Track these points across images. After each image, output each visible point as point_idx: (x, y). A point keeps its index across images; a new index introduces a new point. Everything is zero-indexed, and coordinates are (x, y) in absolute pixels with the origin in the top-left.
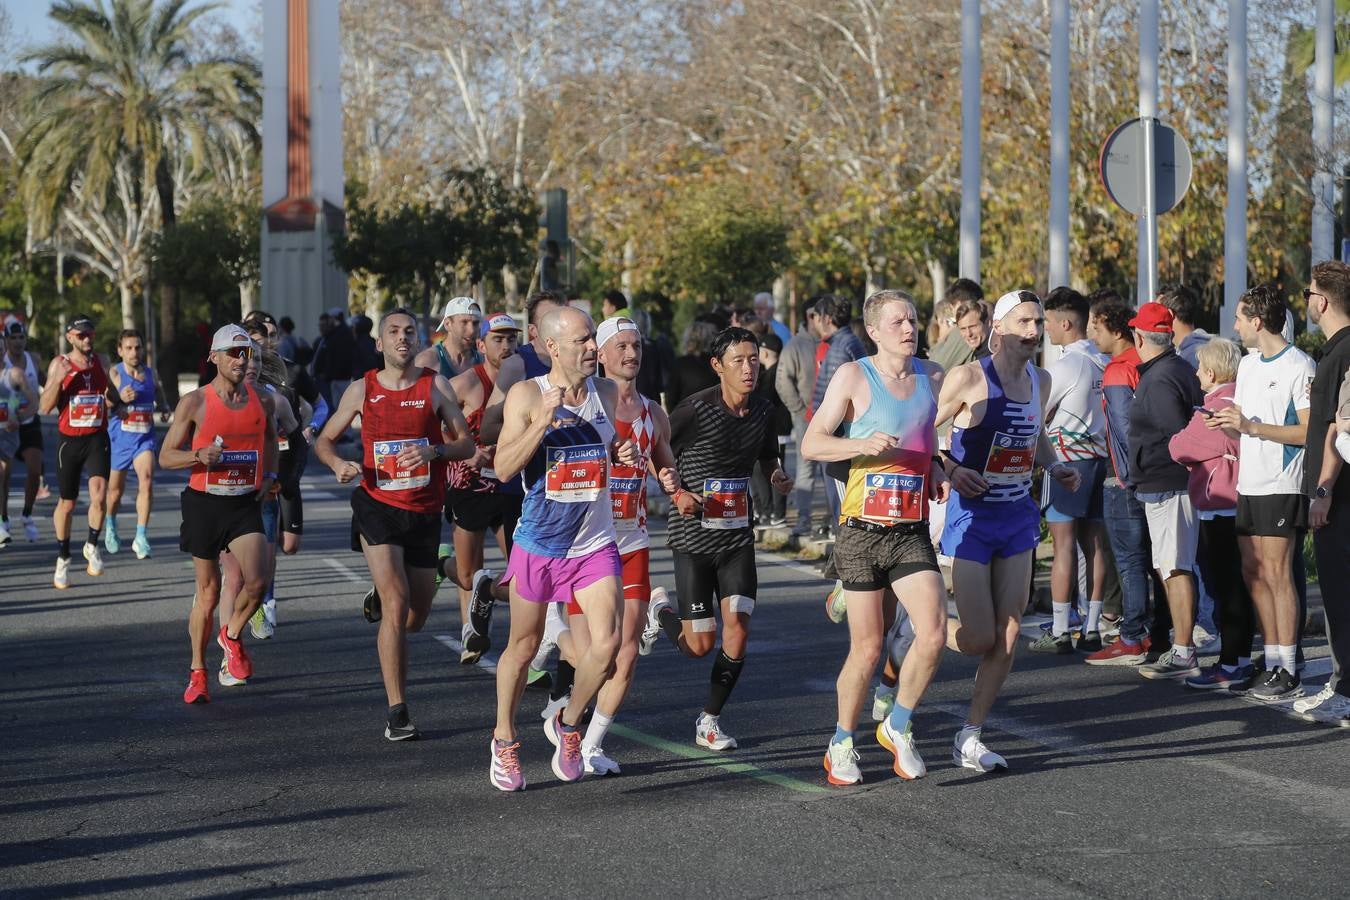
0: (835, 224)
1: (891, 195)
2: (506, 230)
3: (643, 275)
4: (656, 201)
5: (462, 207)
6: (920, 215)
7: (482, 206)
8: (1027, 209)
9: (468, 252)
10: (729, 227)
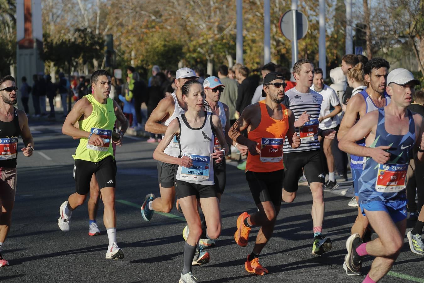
0: (198, 44)
1: (215, 35)
2: (94, 47)
3: (138, 61)
4: (141, 37)
5: (80, 40)
6: (224, 41)
7: (86, 40)
8: (257, 39)
9: (82, 54)
10: (165, 46)
